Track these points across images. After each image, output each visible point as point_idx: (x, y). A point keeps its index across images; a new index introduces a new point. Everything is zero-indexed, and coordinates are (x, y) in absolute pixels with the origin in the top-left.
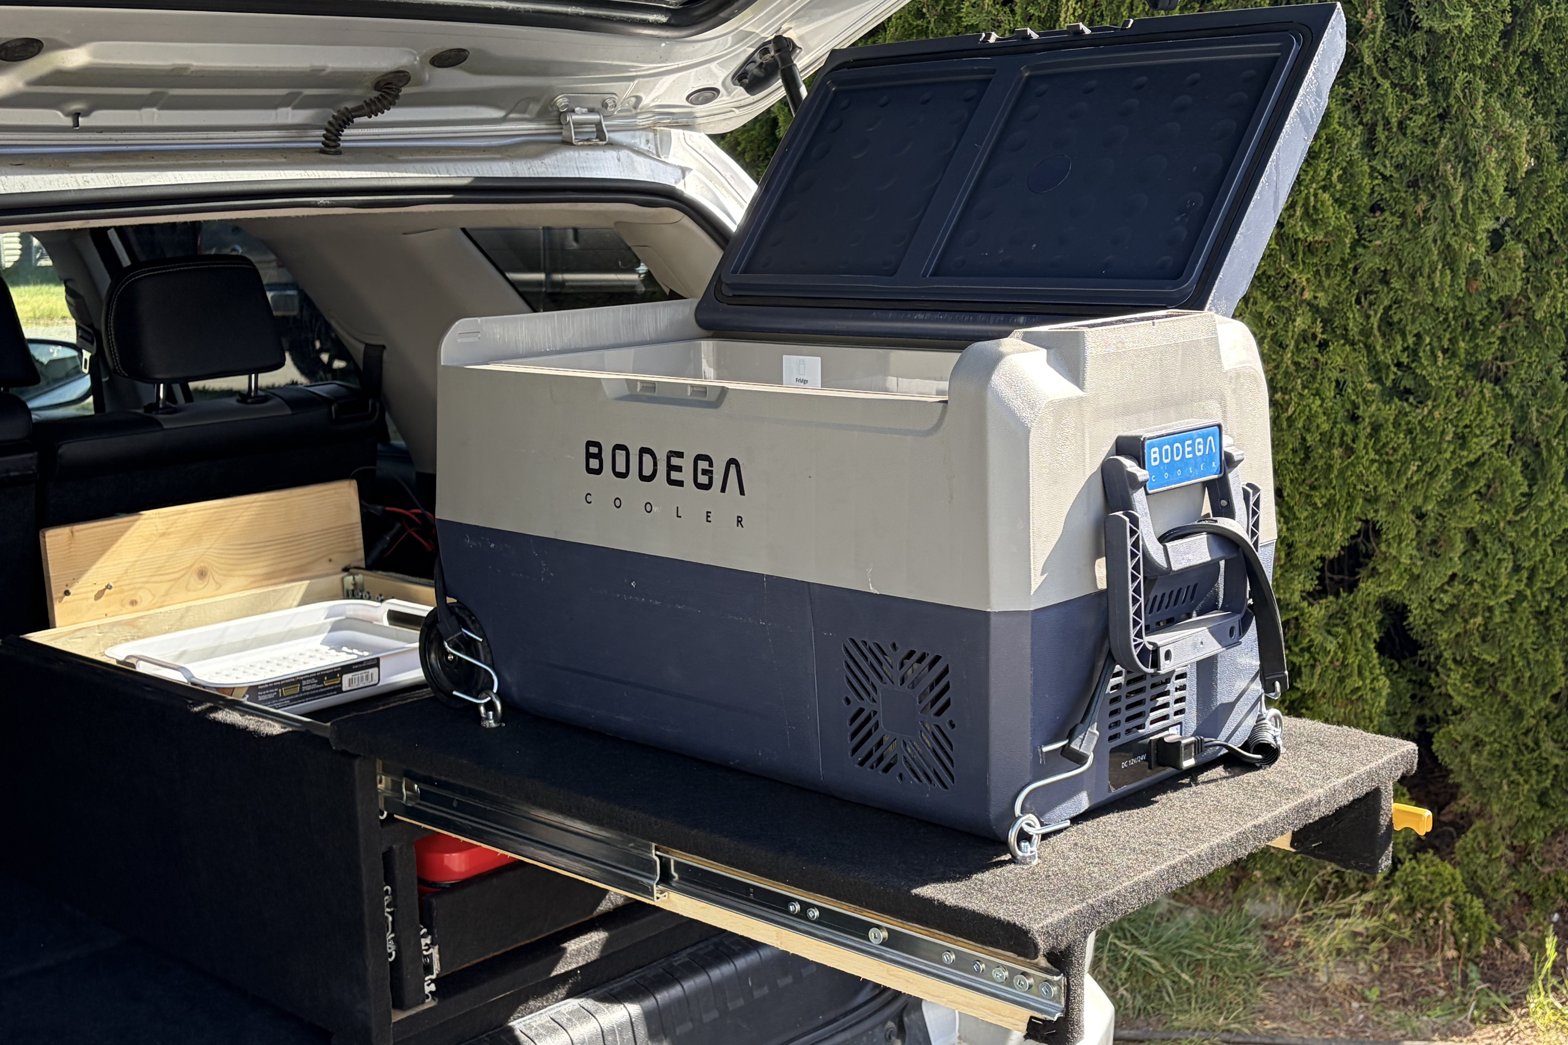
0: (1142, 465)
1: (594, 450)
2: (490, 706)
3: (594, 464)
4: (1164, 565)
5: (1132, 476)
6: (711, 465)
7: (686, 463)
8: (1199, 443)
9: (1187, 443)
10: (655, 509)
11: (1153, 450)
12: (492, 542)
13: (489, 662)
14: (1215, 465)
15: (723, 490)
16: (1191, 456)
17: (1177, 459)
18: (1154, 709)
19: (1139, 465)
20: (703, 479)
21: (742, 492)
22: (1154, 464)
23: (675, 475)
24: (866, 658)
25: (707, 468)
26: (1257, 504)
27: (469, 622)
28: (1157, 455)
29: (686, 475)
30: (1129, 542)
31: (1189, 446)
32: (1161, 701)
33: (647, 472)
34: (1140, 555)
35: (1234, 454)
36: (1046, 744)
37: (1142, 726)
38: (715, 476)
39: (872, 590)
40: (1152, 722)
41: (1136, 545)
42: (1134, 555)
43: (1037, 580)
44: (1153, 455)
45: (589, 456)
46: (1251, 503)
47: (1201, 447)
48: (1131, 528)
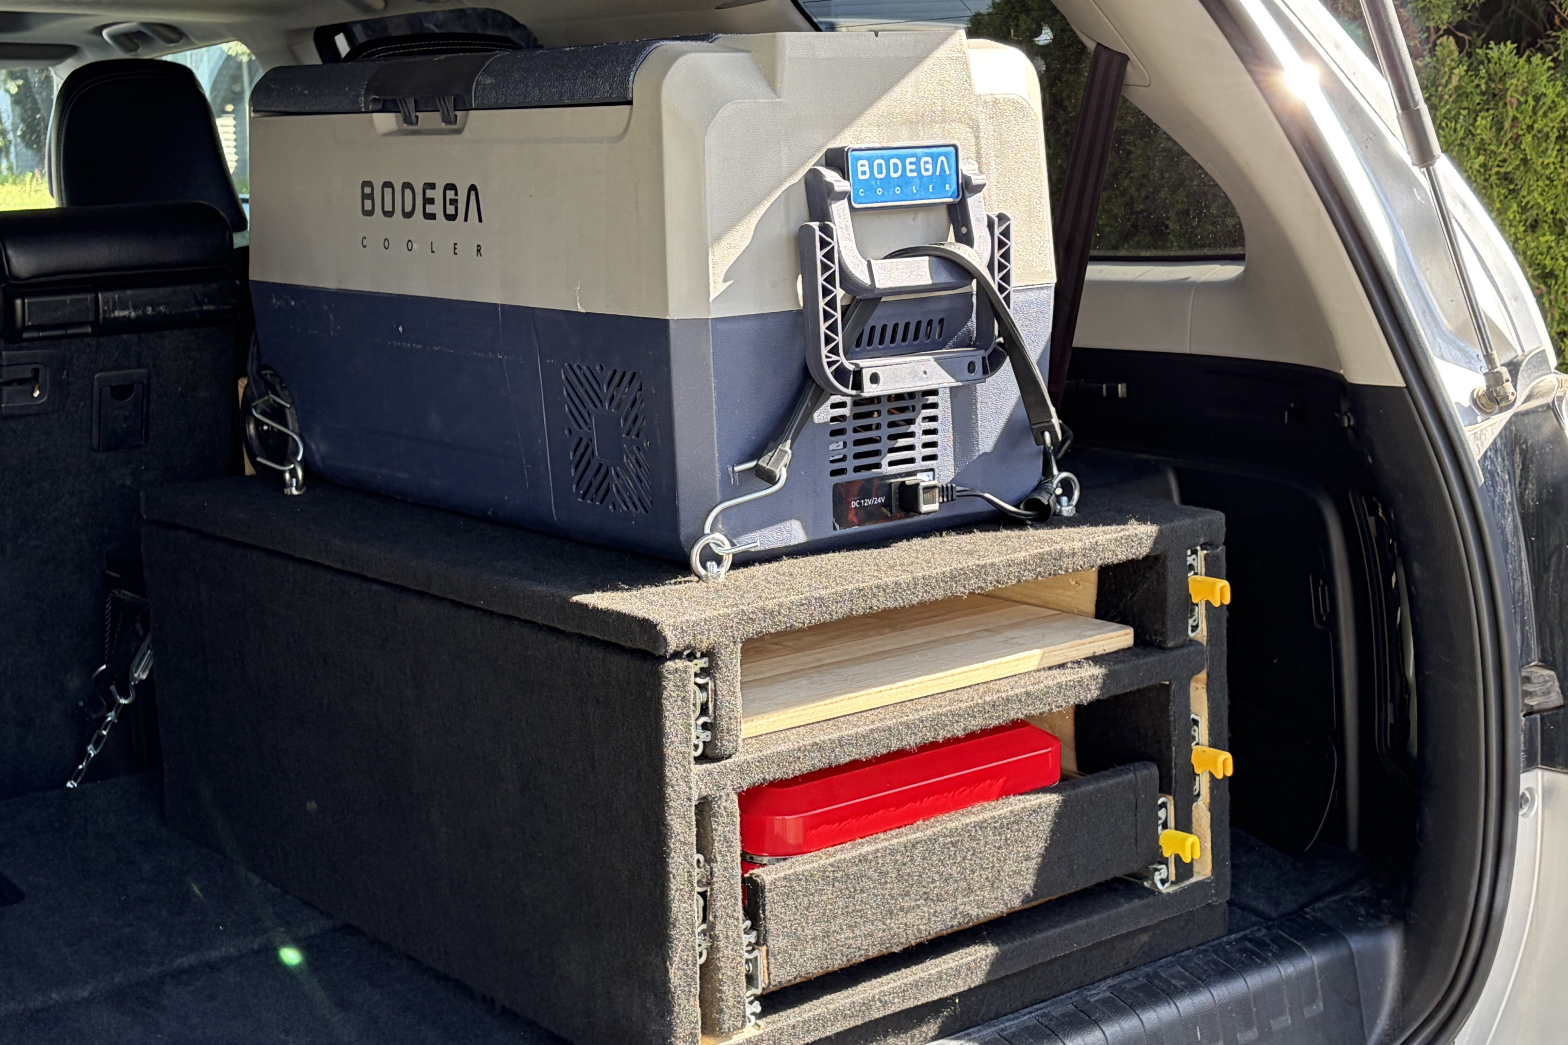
0: (845, 175)
1: (367, 190)
2: (293, 473)
3: (368, 205)
4: (867, 281)
5: (830, 186)
6: (456, 194)
7: (436, 194)
8: (926, 163)
9: (908, 160)
10: (415, 246)
11: (860, 163)
12: (292, 299)
13: (297, 431)
14: (951, 187)
15: (466, 220)
16: (915, 174)
17: (893, 175)
18: (892, 450)
19: (844, 178)
20: (451, 210)
21: (480, 220)
22: (861, 177)
23: (430, 209)
24: (582, 385)
25: (453, 197)
26: (1006, 233)
27: (278, 388)
28: (866, 168)
29: (436, 208)
30: (819, 254)
31: (911, 163)
32: (902, 442)
33: (408, 209)
34: (836, 267)
35: (973, 177)
36: (739, 464)
37: (878, 466)
38: (459, 205)
39: (582, 310)
40: (891, 464)
41: (829, 256)
42: (825, 268)
43: (717, 287)
44: (861, 168)
45: (364, 197)
46: (997, 232)
47: (930, 166)
48: (821, 238)
